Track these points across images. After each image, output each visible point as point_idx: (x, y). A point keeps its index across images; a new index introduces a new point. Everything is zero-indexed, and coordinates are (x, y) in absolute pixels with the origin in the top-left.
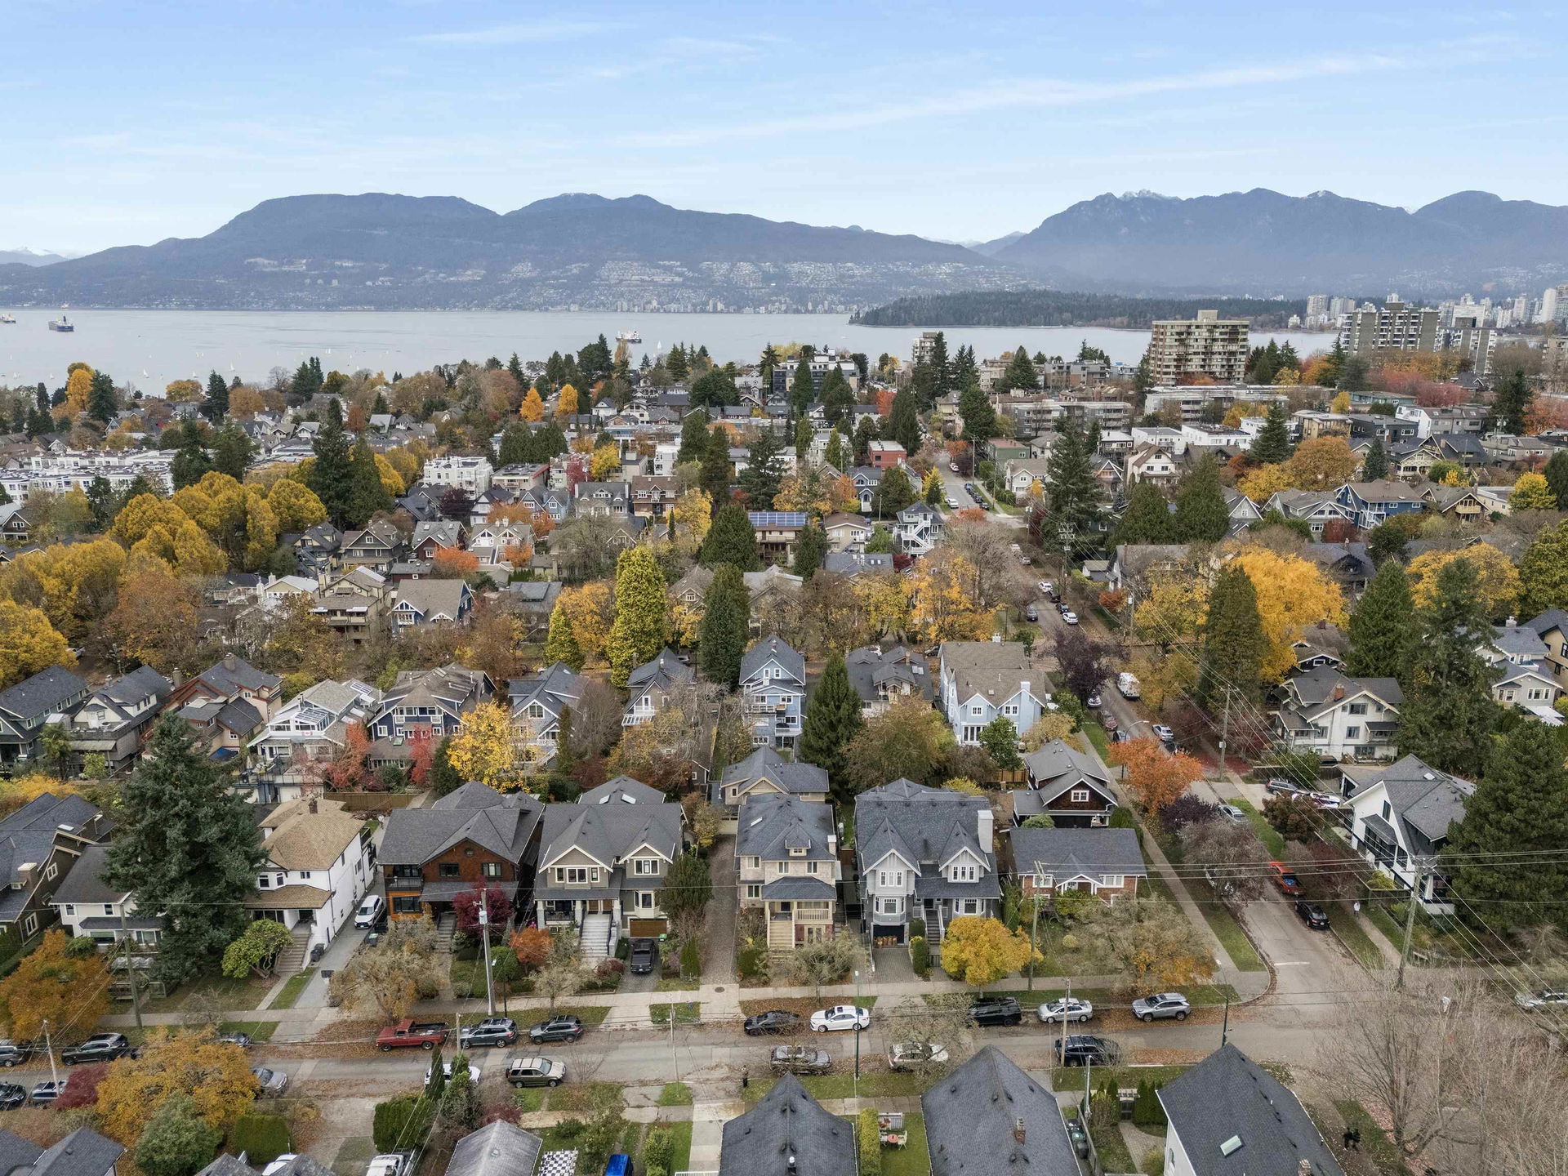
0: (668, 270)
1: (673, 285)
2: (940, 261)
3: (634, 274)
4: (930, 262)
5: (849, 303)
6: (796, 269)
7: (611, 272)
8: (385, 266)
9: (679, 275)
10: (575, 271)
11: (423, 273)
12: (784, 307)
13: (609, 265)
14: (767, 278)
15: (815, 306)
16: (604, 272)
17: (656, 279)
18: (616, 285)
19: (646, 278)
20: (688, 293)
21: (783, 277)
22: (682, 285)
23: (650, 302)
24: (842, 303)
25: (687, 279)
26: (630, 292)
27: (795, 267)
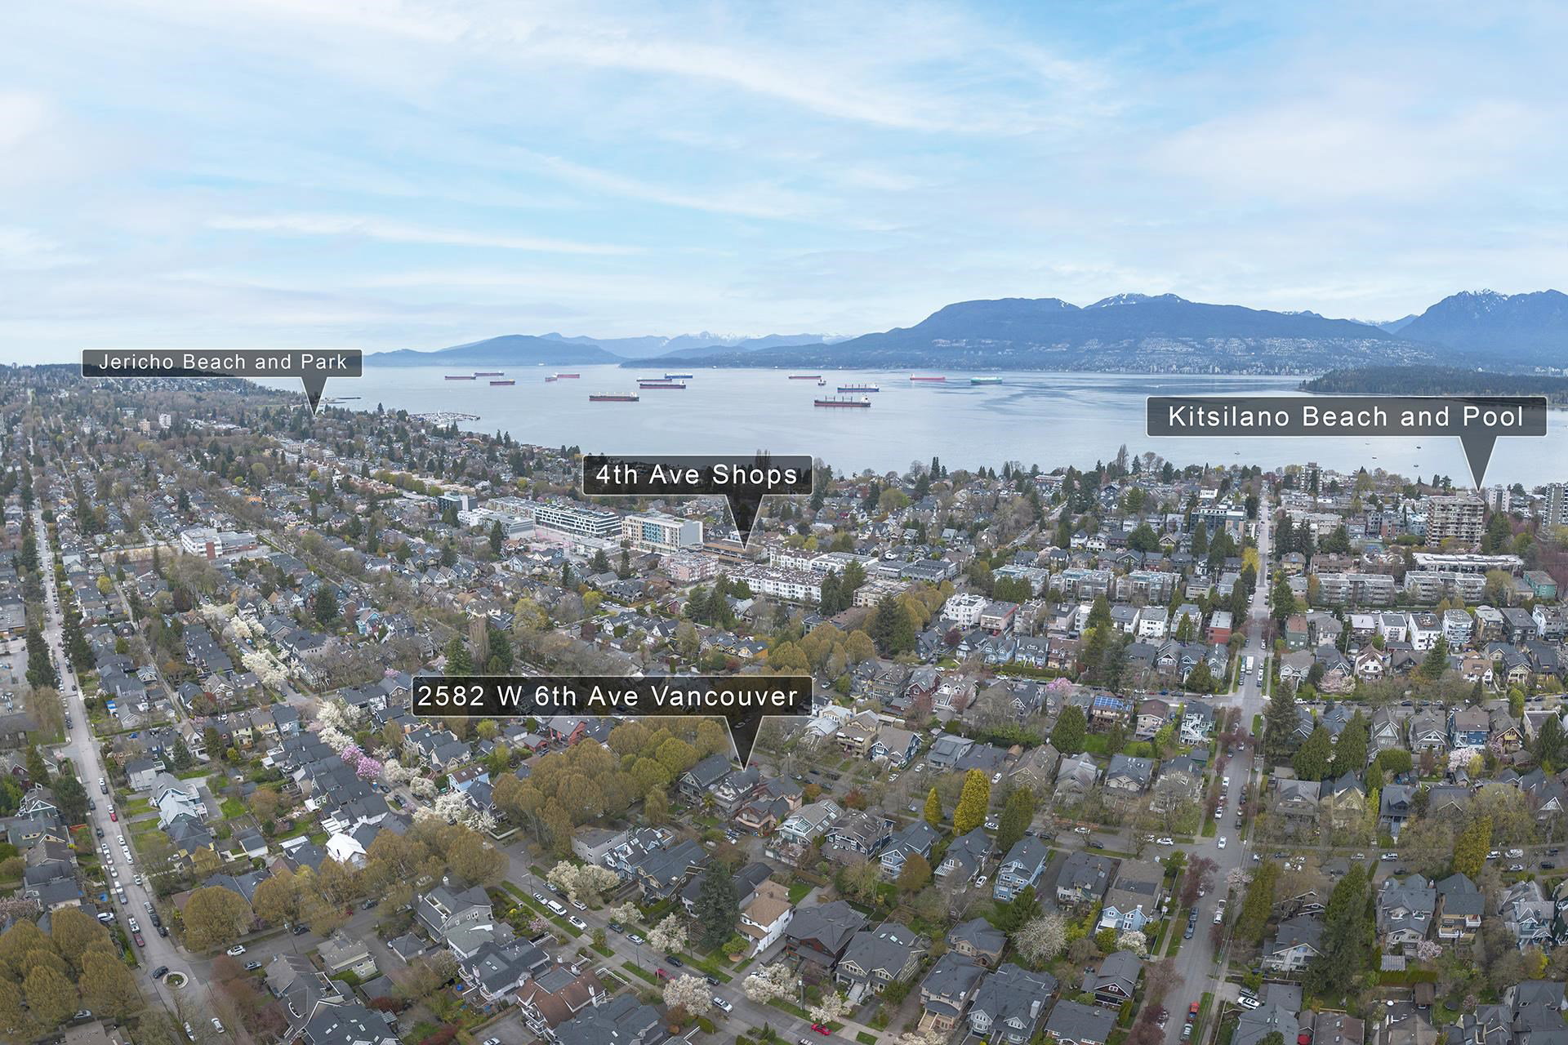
0: (1184, 343)
1: (1188, 354)
2: (1362, 338)
3: (1163, 346)
4: (1355, 338)
5: (1303, 367)
6: (1268, 343)
7: (1148, 345)
8: (1010, 342)
9: (1193, 346)
10: (1125, 345)
11: (1031, 347)
12: (1259, 370)
13: (1147, 340)
14: (1249, 349)
15: (1280, 369)
16: (1143, 345)
17: (1177, 349)
18: (1151, 353)
19: (1170, 349)
20: (1197, 359)
21: (1260, 348)
22: (1193, 354)
23: (1171, 366)
24: (1297, 368)
25: (1197, 349)
26: (1159, 358)
27: (1268, 341)
